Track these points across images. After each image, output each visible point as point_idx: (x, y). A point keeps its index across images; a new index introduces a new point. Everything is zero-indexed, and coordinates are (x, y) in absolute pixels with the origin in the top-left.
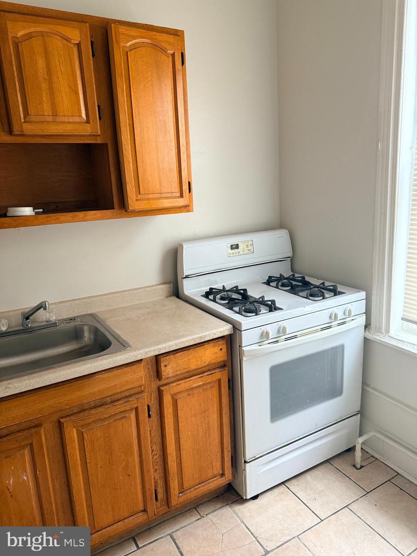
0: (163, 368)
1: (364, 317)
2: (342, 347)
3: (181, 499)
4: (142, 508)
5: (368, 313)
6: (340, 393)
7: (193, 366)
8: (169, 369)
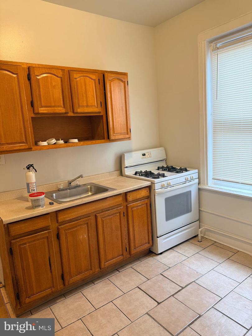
0: (128, 197)
1: (198, 179)
2: (190, 192)
3: (135, 252)
4: (121, 254)
5: (199, 178)
6: (191, 211)
7: (138, 197)
8: (130, 198)
